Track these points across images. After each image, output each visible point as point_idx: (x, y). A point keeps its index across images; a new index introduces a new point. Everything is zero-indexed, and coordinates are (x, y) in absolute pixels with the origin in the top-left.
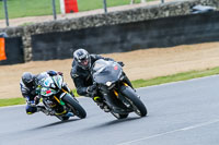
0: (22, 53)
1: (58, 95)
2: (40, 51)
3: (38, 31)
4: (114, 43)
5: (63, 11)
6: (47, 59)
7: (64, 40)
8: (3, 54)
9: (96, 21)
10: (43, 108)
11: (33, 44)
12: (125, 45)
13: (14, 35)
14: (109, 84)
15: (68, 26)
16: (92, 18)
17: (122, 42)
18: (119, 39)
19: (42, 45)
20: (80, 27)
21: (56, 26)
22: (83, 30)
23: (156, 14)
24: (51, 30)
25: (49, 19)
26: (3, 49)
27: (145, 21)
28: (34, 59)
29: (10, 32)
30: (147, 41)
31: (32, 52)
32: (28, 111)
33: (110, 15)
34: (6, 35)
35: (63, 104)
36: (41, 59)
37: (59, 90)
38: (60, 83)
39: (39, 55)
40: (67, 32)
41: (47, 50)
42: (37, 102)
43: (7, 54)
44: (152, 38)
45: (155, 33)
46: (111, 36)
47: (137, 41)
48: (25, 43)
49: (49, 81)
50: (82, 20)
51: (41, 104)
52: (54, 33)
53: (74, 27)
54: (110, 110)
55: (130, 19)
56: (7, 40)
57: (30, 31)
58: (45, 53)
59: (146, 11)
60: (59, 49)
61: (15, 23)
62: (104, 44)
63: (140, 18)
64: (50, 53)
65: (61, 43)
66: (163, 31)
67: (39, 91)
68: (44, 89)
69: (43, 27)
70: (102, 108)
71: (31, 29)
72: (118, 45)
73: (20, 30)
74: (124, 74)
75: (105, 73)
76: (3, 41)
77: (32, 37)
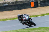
2: (42, 5)
6: (44, 6)
7: (47, 2)
11: (40, 3)
13: (36, 1)
26: (33, 4)
28: (41, 6)
31: (40, 5)
36: (42, 6)
41: (43, 4)
43: (34, 5)
48: (38, 3)
56: (34, 2)
58: (43, 5)
60: (46, 4)
64: (44, 5)
65: (46, 3)
76: (33, 2)
77: (40, 1)
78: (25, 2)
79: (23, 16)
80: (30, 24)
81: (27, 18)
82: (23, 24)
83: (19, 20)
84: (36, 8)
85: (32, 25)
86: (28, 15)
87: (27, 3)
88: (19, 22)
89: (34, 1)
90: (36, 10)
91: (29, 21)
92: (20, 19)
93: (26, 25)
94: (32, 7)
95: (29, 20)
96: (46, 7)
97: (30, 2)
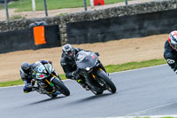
0: (59, 38)
1: (49, 79)
2: (74, 37)
3: (72, 20)
4: (134, 30)
5: (92, 4)
6: (80, 43)
7: (93, 27)
9: (119, 12)
10: (37, 89)
11: (68, 31)
12: (143, 31)
13: (52, 23)
14: (88, 69)
15: (96, 16)
16: (115, 10)
17: (140, 29)
18: (137, 27)
19: (75, 32)
20: (106, 17)
21: (87, 15)
22: (108, 19)
23: (167, 6)
24: (83, 19)
25: (81, 10)
26: (43, 35)
27: (158, 12)
29: (49, 21)
30: (160, 28)
32: (25, 91)
33: (130, 7)
34: (45, 23)
35: (52, 85)
36: (75, 43)
37: (49, 75)
38: (51, 69)
39: (72, 39)
40: (96, 21)
41: (80, 36)
42: (33, 84)
43: (46, 40)
44: (164, 25)
45: (166, 21)
46: (131, 24)
47: (152, 28)
48: (61, 30)
49: (42, 68)
50: (107, 11)
51: (36, 85)
52: (85, 22)
53: (101, 17)
54: (90, 88)
55: (146, 10)
56: (46, 28)
57: (65, 20)
58: (77, 37)
59: (158, 4)
60: (89, 35)
61: (53, 14)
62: (126, 31)
63: (154, 10)
64: (82, 38)
65: (90, 29)
66: (172, 20)
67: (35, 76)
68: (38, 74)
69: (76, 17)
70: (84, 87)
71: (66, 19)
72: (137, 32)
73: (57, 19)
74: (99, 62)
75: (85, 61)
76: (43, 28)
77: (67, 24)
78: (15, 25)
84: (52, 49)
87: (19, 29)
90: (52, 55)
94: (36, 44)
97: (32, 27)
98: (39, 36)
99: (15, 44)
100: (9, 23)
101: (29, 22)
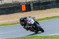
2: (35, 8)
3: (35, 3)
6: (37, 10)
8: (25, 9)
11: (33, 6)
13: (28, 4)
15: (43, 1)
17: (57, 5)
24: (38, 2)
26: (25, 7)
28: (34, 10)
31: (33, 8)
36: (36, 10)
43: (26, 9)
46: (54, 4)
48: (31, 6)
57: (32, 2)
58: (36, 8)
60: (40, 7)
64: (38, 8)
69: (36, 1)
76: (25, 5)
78: (15, 4)
79: (27, 19)
80: (37, 30)
81: (33, 22)
82: (27, 30)
83: (22, 25)
84: (28, 12)
85: (39, 31)
86: (33, 18)
87: (17, 6)
88: (22, 27)
89: (25, 3)
91: (36, 26)
92: (23, 23)
93: (31, 31)
95: (35, 24)
96: (40, 11)
97: (21, 5)
98: (24, 8)
99: (15, 11)
100: (13, 4)
101: (20, 3)
